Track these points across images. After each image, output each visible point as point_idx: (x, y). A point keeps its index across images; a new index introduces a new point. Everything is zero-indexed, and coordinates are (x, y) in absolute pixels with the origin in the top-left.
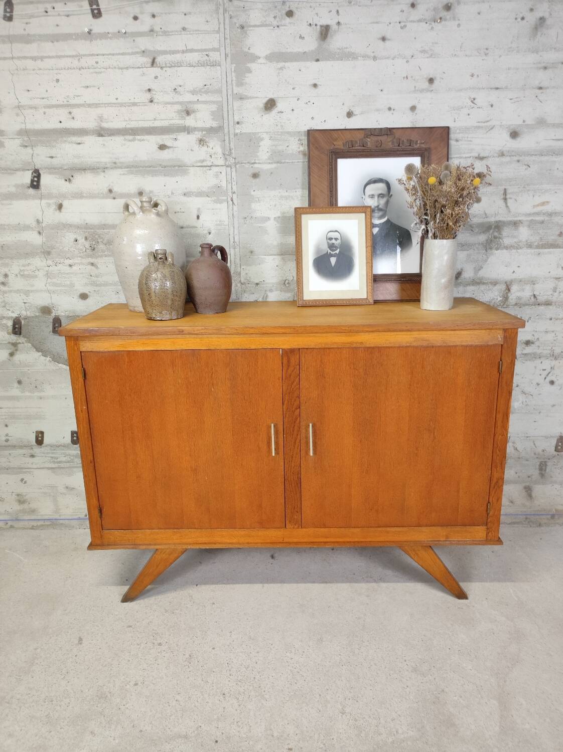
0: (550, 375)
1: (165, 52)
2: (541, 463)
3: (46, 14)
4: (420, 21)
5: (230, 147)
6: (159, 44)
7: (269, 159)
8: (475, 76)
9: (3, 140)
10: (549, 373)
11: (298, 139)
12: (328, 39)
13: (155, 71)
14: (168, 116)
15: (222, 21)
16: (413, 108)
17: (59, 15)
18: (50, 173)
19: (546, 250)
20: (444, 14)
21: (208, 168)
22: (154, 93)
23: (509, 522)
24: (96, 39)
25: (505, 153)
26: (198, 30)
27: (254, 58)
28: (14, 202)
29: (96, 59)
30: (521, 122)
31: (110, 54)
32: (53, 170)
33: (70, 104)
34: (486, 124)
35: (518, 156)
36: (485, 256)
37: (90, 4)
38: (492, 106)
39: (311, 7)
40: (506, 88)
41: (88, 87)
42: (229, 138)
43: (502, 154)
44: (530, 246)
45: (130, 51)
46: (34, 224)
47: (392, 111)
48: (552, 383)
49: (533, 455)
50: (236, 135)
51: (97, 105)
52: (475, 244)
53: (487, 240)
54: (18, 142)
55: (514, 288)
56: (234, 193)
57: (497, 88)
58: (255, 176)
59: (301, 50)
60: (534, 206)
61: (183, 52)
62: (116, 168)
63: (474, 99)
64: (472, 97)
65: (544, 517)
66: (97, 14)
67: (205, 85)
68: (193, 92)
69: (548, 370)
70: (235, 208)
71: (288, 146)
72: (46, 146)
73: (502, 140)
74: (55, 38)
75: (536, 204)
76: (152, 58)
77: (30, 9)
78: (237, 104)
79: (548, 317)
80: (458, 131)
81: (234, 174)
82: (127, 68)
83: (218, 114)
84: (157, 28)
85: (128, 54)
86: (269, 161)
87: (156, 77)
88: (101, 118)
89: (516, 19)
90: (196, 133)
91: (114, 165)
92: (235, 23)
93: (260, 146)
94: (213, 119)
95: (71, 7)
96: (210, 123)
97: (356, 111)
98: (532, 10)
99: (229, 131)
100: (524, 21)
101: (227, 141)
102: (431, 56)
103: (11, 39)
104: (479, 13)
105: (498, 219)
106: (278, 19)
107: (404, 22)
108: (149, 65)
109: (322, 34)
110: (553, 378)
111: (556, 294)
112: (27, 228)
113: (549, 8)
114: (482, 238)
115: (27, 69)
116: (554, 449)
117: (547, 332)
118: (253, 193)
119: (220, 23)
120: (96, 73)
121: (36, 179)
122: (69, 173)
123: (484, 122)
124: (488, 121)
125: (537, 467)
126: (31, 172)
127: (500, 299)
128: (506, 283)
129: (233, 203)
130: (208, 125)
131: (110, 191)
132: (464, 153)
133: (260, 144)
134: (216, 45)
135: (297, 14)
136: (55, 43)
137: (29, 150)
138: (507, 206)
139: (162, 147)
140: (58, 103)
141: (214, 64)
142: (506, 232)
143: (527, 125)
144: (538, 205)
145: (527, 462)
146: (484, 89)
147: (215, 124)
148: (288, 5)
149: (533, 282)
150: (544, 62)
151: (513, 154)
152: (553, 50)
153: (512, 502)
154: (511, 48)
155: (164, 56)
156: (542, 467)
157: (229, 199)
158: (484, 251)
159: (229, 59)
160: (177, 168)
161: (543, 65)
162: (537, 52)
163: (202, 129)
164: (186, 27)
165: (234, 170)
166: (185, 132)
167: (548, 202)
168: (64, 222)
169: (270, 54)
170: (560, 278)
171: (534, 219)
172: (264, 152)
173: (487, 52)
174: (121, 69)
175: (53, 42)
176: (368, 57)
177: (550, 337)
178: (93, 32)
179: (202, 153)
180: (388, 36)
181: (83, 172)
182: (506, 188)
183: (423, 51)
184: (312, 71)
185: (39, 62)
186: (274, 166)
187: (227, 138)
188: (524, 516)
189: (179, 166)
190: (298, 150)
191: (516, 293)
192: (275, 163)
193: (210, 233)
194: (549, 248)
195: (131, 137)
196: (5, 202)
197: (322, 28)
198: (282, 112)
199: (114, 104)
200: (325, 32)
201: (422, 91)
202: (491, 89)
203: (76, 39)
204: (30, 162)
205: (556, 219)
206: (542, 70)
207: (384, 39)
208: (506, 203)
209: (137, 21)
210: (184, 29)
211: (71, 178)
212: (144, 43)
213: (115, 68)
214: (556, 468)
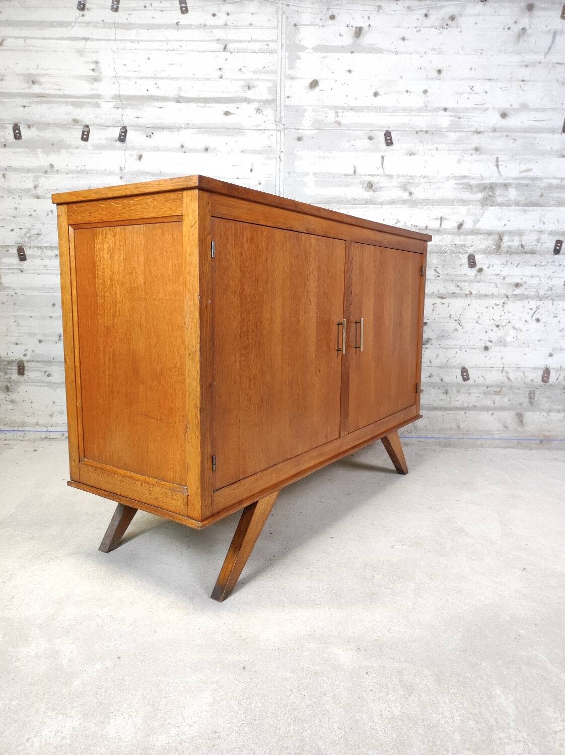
0: (536, 313)
1: (235, 41)
2: (530, 393)
3: (145, 9)
4: (431, 27)
5: (280, 115)
6: (230, 34)
7: (311, 126)
8: (473, 70)
9: (100, 102)
10: (536, 311)
11: (335, 111)
12: (361, 37)
13: (226, 55)
14: (234, 89)
15: (280, 20)
16: (425, 92)
17: (155, 10)
18: (135, 130)
19: (531, 208)
20: (450, 22)
21: (262, 131)
22: (224, 71)
23: (503, 446)
24: (182, 29)
25: (497, 130)
26: (262, 26)
27: (304, 49)
28: (103, 152)
29: (180, 43)
30: (509, 106)
31: (192, 41)
32: (137, 127)
33: (157, 77)
34: (481, 106)
35: (508, 132)
36: (482, 212)
37: (180, 3)
38: (486, 92)
39: (348, 13)
40: (497, 80)
41: (172, 64)
42: (281, 109)
43: (495, 130)
44: (517, 204)
45: (208, 39)
46: (118, 170)
47: (409, 93)
48: (538, 320)
49: (523, 384)
50: (286, 106)
51: (178, 79)
52: (473, 201)
53: (483, 198)
54: (112, 104)
55: (505, 238)
56: (282, 152)
57: (490, 80)
58: (299, 139)
59: (341, 45)
60: (521, 172)
61: (249, 41)
62: (188, 128)
63: (473, 87)
64: (471, 85)
65: (533, 442)
66: (184, 10)
67: (264, 67)
68: (255, 72)
69: (535, 309)
70: (282, 164)
71: (326, 117)
72: (135, 109)
73: (494, 119)
74: (150, 27)
75: (521, 170)
76: (224, 45)
77: (133, 4)
78: (288, 82)
79: (534, 263)
80: (460, 111)
81: (282, 136)
82: (204, 52)
83: (273, 90)
84: (229, 23)
85: (206, 41)
86: (311, 128)
87: (226, 60)
88: (180, 89)
89: (504, 29)
90: (255, 103)
91: (187, 126)
92: (291, 22)
93: (304, 116)
94: (269, 93)
95: (165, 4)
96: (267, 96)
97: (381, 92)
98: (516, 22)
99: (281, 104)
100: (510, 30)
101: (278, 111)
102: (439, 54)
103: (116, 26)
104: (476, 24)
105: (491, 181)
106: (323, 20)
107: (419, 27)
108: (222, 50)
109: (356, 33)
110: (539, 316)
111: (539, 244)
112: (111, 173)
113: (529, 21)
114: (480, 196)
115: (126, 49)
116: (541, 379)
117: (532, 276)
118: (296, 152)
119: (278, 22)
120: (180, 54)
121: (123, 134)
122: (150, 131)
123: (480, 105)
124: (483, 104)
125: (527, 395)
126: (120, 128)
127: (494, 247)
128: (499, 234)
129: (281, 160)
130: (265, 98)
131: (182, 146)
132: (465, 128)
133: (305, 114)
134: (275, 38)
135: (338, 18)
136: (151, 31)
137: (120, 111)
138: (499, 171)
139: (227, 113)
140: (147, 76)
141: (272, 52)
142: (498, 192)
143: (513, 108)
144: (523, 171)
145: (518, 391)
146: (480, 79)
147: (270, 97)
148: (331, 11)
149: (520, 233)
150: (526, 62)
151: (503, 130)
152: (533, 53)
153: (506, 427)
154: (500, 50)
155: (234, 44)
156: (531, 396)
157: (278, 157)
158: (481, 207)
159: (284, 49)
160: (237, 130)
161: (525, 64)
162: (520, 54)
163: (259, 101)
164: (253, 23)
165: (283, 133)
166: (245, 102)
167: (531, 169)
168: (142, 170)
169: (317, 46)
170: (542, 231)
171: (520, 182)
172: (307, 122)
173: (482, 52)
174: (200, 52)
175: (148, 30)
176: (392, 52)
177: (535, 281)
178: (180, 24)
179: (258, 119)
180: (407, 37)
181: (162, 130)
182: (498, 156)
183: (434, 49)
184: (348, 59)
185: (135, 44)
186: (315, 131)
187: (278, 108)
188: (517, 441)
189: (239, 129)
190: (335, 120)
191: (506, 242)
192: (315, 129)
193: (260, 184)
194: (533, 207)
195: (203, 105)
196: (96, 151)
197: (357, 29)
198: (323, 90)
199: (192, 78)
200: (359, 32)
201: (432, 79)
202: (486, 80)
203: (166, 28)
204: (120, 121)
205: (538, 183)
206: (524, 67)
207: (403, 39)
208: (498, 169)
209: (215, 17)
210: (251, 25)
211: (152, 135)
212: (219, 34)
213: (195, 51)
214: (543, 397)
